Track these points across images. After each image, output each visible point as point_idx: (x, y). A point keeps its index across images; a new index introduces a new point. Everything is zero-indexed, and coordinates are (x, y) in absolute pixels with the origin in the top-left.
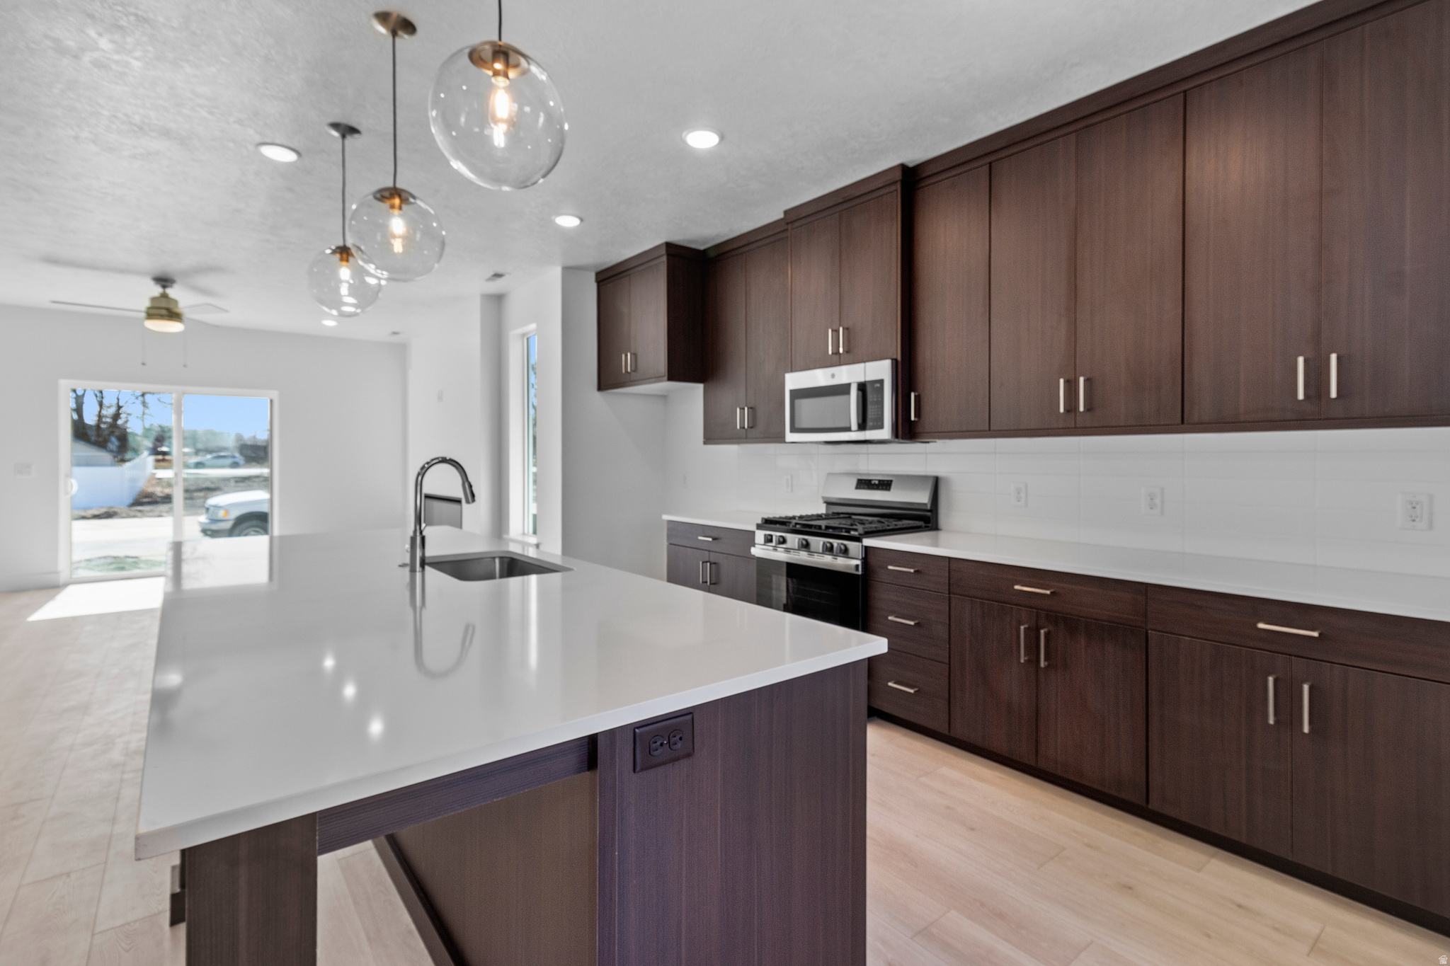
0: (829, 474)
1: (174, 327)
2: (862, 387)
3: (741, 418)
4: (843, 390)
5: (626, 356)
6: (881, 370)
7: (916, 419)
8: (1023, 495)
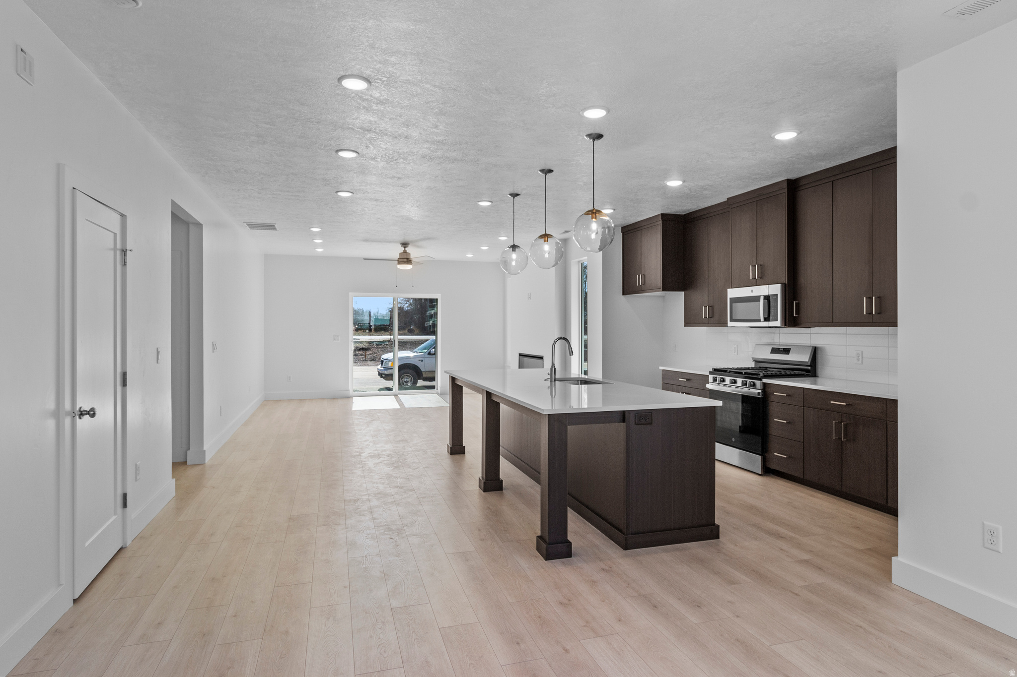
0: (756, 344)
1: (408, 267)
2: (767, 298)
3: (705, 312)
4: (756, 299)
5: (639, 276)
6: (775, 289)
7: (797, 316)
8: (860, 358)
